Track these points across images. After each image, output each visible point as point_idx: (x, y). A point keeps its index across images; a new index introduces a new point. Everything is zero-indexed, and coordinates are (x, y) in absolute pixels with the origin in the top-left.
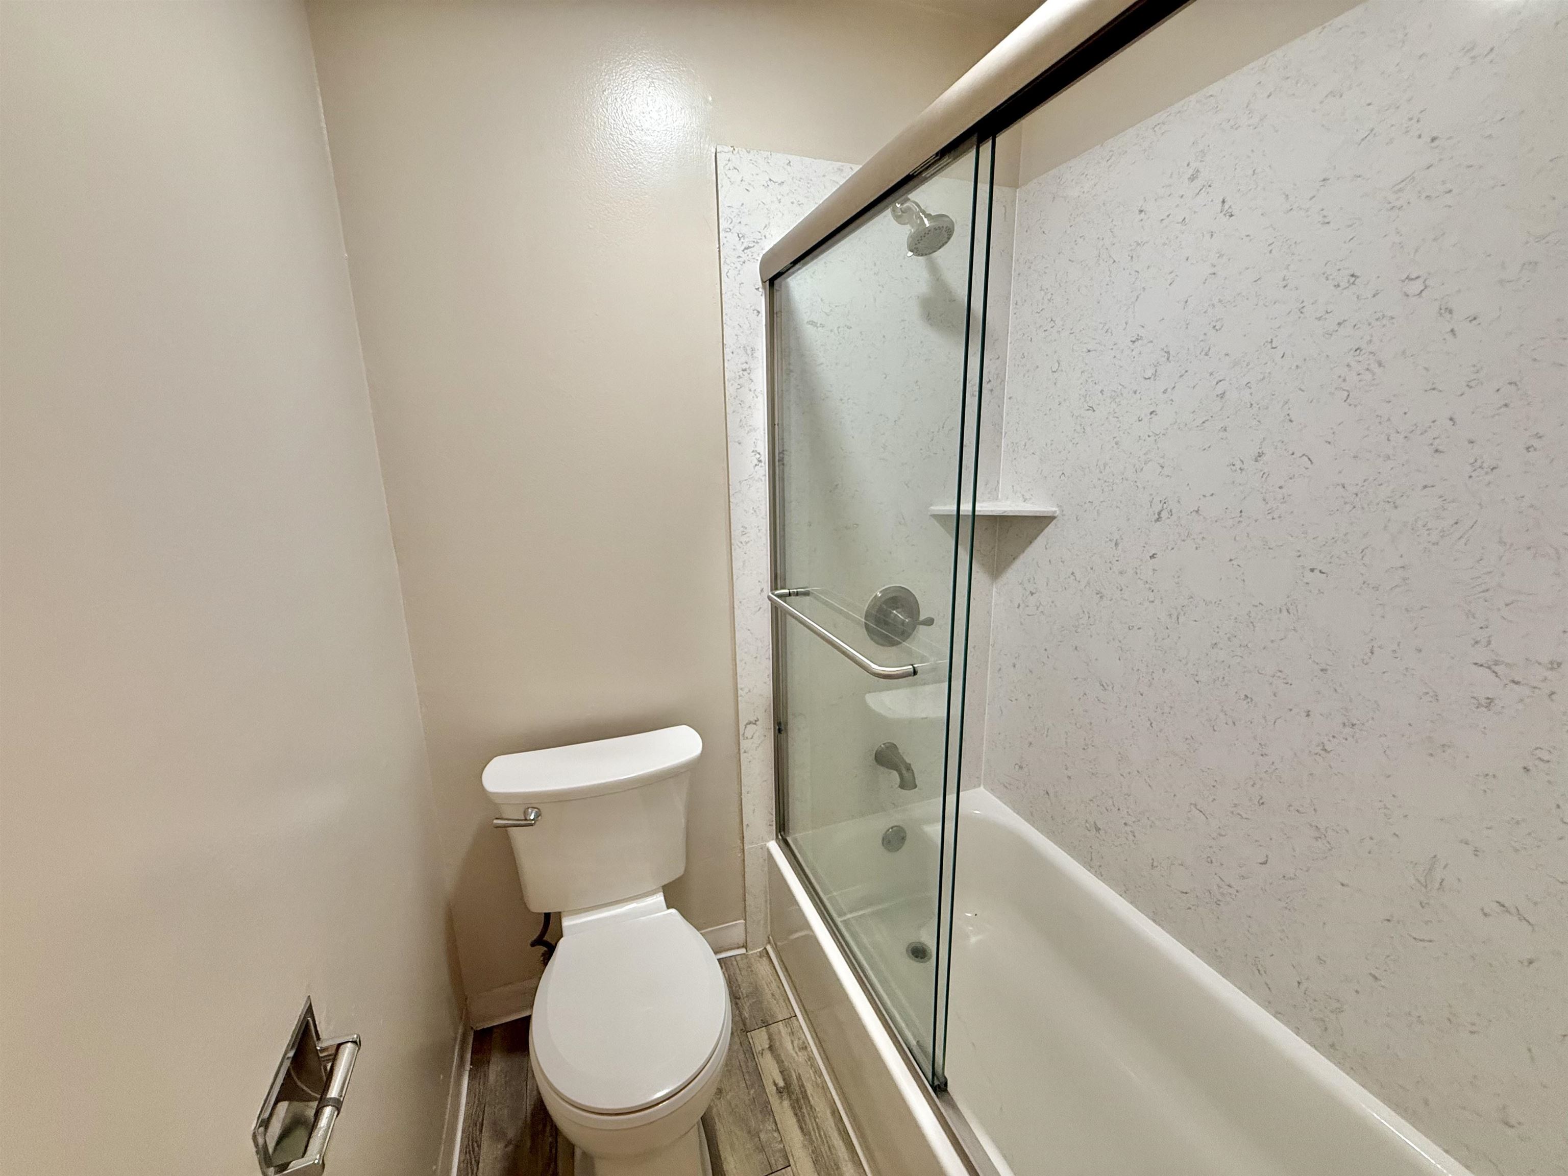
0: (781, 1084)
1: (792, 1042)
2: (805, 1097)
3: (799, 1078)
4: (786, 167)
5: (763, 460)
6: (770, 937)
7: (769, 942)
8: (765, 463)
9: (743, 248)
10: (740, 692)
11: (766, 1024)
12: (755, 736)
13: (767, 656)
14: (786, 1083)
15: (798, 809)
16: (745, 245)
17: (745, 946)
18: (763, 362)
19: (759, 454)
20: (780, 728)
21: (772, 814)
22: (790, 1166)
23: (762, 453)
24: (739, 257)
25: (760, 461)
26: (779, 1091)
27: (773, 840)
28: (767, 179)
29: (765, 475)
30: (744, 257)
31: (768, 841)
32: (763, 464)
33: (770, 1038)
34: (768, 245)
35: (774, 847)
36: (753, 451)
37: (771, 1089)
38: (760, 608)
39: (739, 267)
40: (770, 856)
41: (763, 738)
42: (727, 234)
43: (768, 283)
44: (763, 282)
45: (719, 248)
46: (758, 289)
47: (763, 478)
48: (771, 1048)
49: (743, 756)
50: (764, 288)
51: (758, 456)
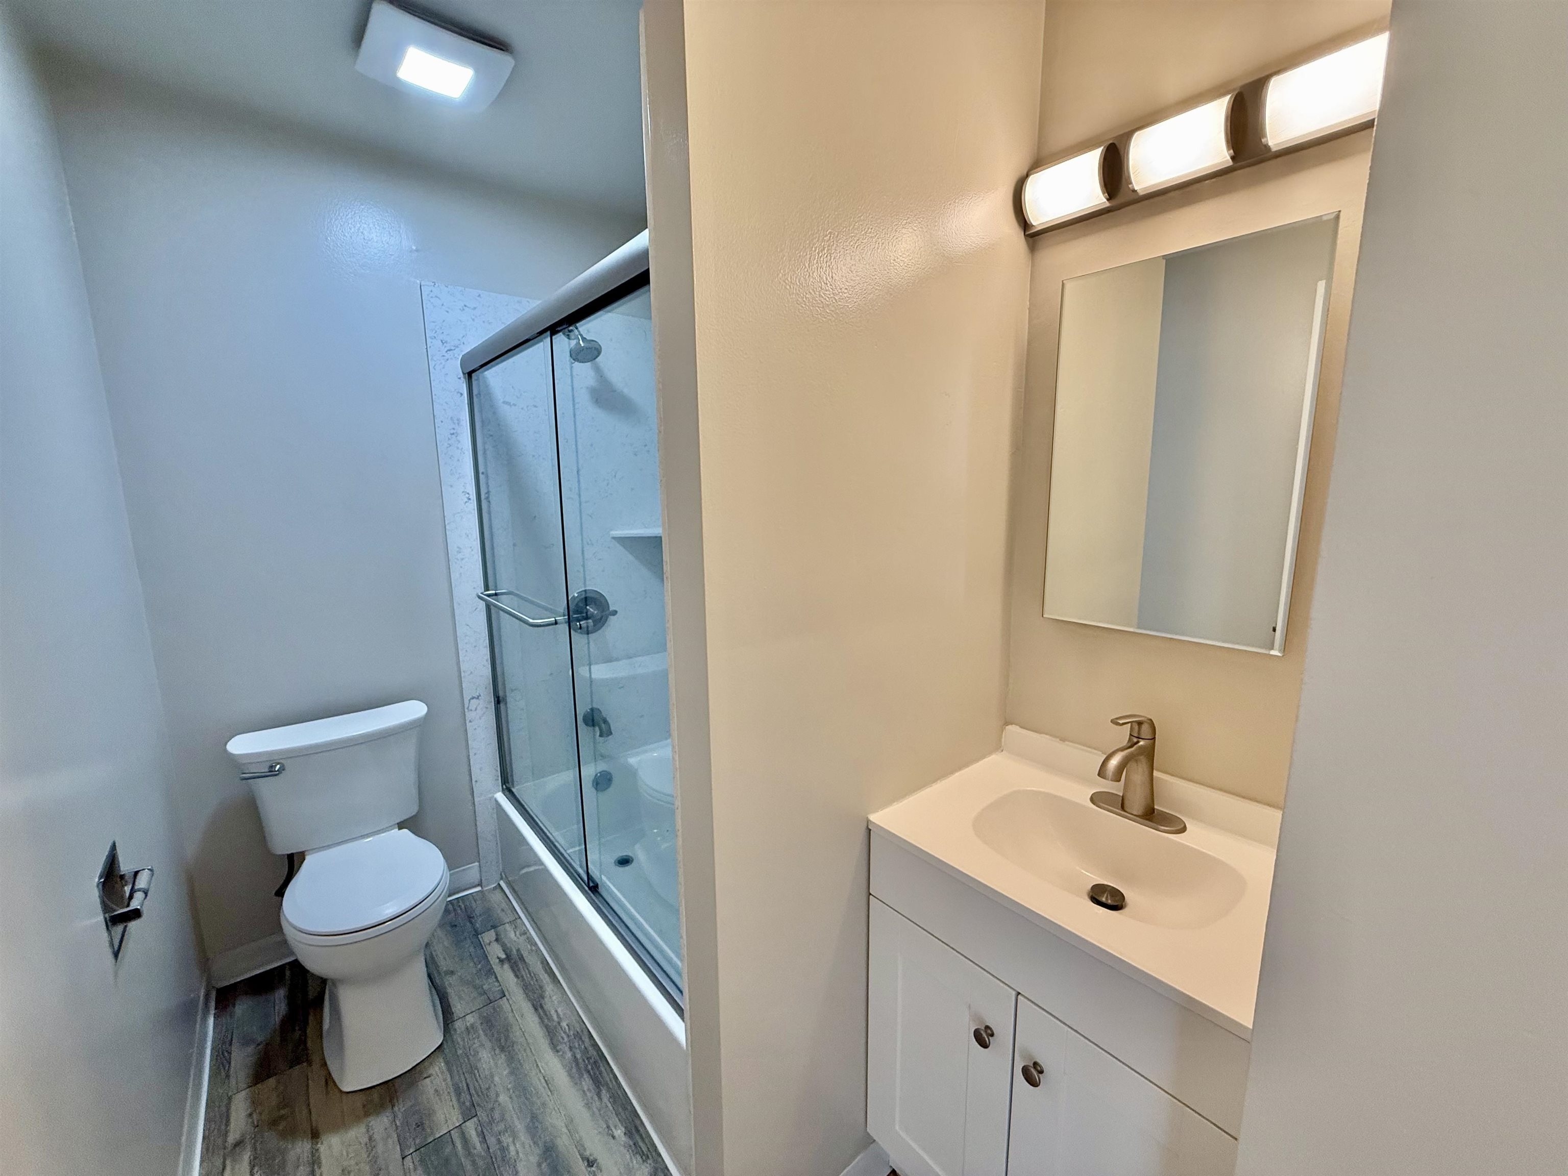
0: (503, 956)
1: (515, 932)
2: (522, 958)
3: (518, 950)
4: (478, 298)
5: (472, 499)
6: (503, 874)
7: (502, 879)
8: (473, 501)
9: (446, 350)
10: (463, 674)
11: (494, 927)
12: (478, 708)
13: (485, 644)
14: (506, 954)
15: (519, 766)
16: (448, 348)
17: (480, 884)
18: (467, 429)
19: (468, 494)
20: (499, 701)
21: (497, 771)
22: (505, 996)
23: (471, 493)
24: (443, 356)
25: (469, 499)
26: (501, 961)
27: (499, 791)
28: (463, 305)
29: (474, 509)
30: (447, 356)
31: (496, 793)
32: (472, 501)
33: (497, 935)
34: (467, 349)
35: (501, 797)
36: (463, 492)
37: (494, 962)
38: (476, 609)
39: (443, 363)
40: (498, 805)
41: (485, 710)
42: (434, 341)
43: (467, 375)
44: (464, 374)
45: (427, 348)
46: (460, 378)
47: (473, 512)
48: (497, 940)
49: (468, 724)
50: (465, 378)
51: (467, 495)
